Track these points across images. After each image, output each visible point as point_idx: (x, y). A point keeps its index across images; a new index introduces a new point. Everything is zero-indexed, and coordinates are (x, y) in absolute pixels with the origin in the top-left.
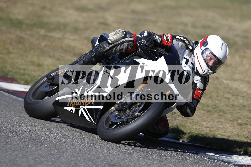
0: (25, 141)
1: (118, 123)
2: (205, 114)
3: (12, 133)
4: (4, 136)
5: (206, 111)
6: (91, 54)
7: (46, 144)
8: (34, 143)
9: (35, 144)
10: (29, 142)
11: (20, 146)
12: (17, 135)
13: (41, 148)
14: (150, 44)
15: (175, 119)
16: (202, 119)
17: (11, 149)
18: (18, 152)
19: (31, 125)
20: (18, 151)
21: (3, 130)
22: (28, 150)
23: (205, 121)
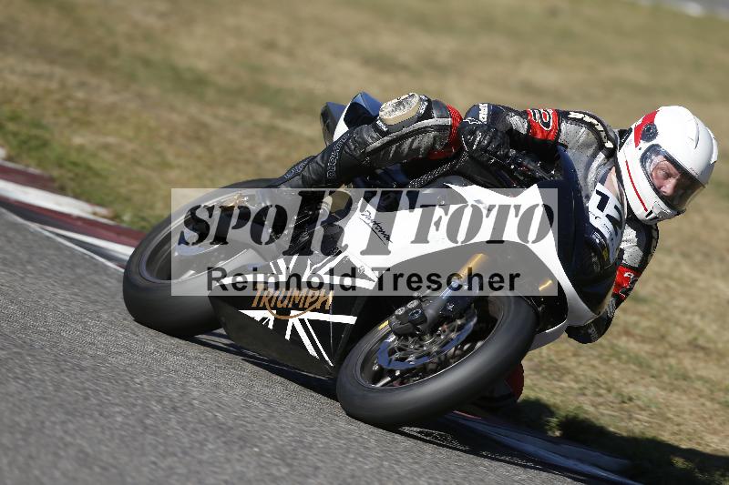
0: (197, 431)
1: (398, 373)
2: (717, 412)
3: (160, 402)
4: (138, 408)
5: (719, 403)
6: (325, 158)
7: (257, 446)
8: (223, 439)
9: (225, 443)
10: (208, 433)
11: (183, 443)
12: (175, 409)
13: (241, 456)
14: (498, 147)
15: (630, 418)
16: (709, 425)
17: (155, 447)
18: (175, 459)
19: (217, 386)
20: (174, 455)
21: (135, 390)
22: (205, 457)
23: (715, 432)
